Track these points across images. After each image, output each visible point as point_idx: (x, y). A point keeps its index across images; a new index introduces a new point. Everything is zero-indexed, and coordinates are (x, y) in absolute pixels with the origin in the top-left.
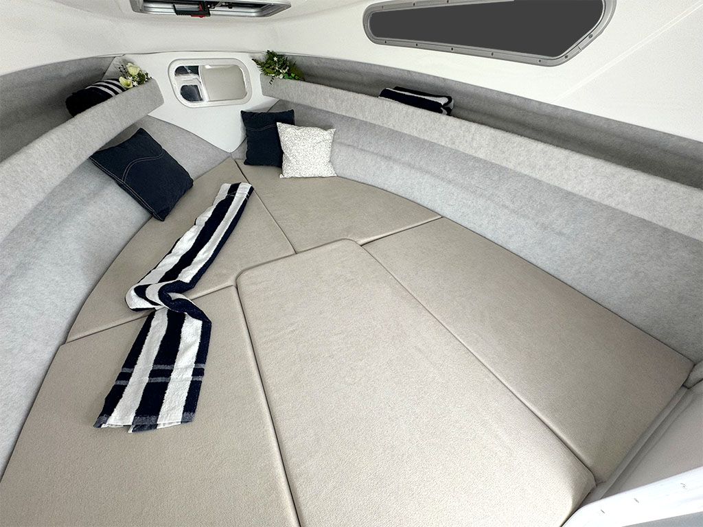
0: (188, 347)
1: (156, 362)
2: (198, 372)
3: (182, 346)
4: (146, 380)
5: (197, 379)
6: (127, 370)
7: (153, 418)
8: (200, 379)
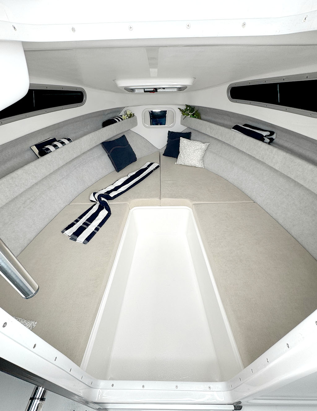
0: (99, 219)
1: (87, 220)
2: (97, 229)
3: (97, 218)
4: (81, 225)
5: (95, 231)
6: (79, 219)
7: (76, 237)
8: (96, 232)
